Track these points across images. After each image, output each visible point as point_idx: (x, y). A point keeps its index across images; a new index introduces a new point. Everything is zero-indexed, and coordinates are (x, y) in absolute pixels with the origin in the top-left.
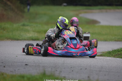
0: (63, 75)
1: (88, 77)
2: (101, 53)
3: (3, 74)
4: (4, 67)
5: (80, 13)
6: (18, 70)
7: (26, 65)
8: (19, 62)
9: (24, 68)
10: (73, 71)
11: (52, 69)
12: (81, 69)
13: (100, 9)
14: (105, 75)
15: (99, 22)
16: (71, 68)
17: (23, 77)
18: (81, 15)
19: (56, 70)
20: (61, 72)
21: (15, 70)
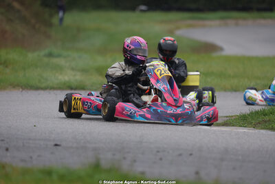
0: (139, 168)
1: (197, 173)
2: (226, 119)
3: (4, 167)
4: (7, 150)
5: (178, 28)
6: (39, 156)
7: (56, 145)
8: (39, 140)
9: (52, 153)
10: (161, 159)
11: (114, 155)
12: (180, 155)
13: (222, 18)
14: (234, 169)
15: (221, 49)
16: (158, 152)
17: (48, 173)
18: (179, 32)
19: (124, 158)
20: (135, 161)
21: (31, 158)
